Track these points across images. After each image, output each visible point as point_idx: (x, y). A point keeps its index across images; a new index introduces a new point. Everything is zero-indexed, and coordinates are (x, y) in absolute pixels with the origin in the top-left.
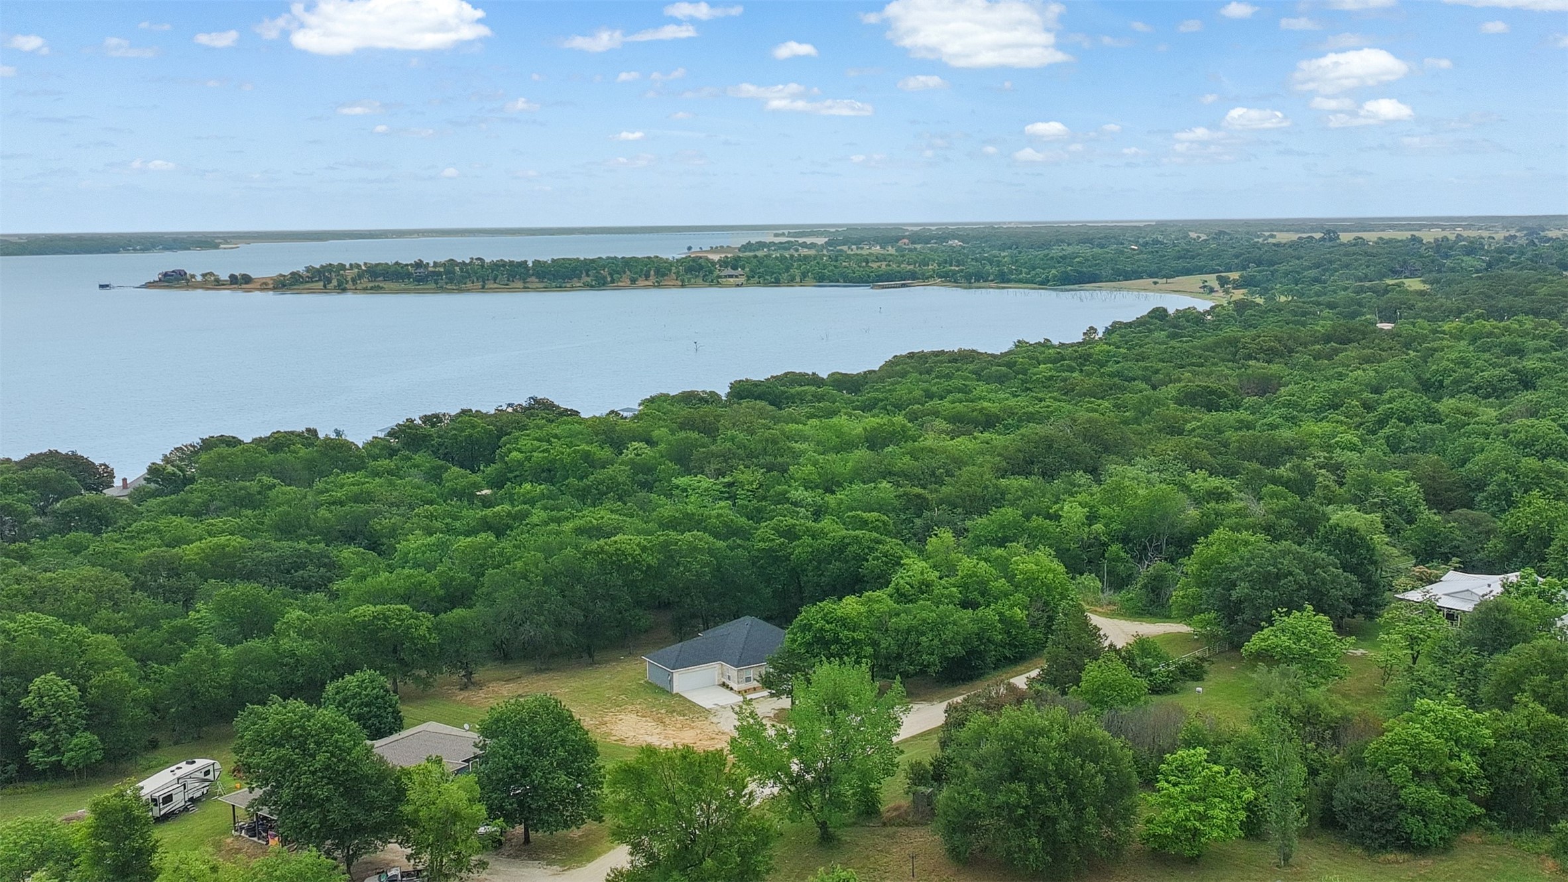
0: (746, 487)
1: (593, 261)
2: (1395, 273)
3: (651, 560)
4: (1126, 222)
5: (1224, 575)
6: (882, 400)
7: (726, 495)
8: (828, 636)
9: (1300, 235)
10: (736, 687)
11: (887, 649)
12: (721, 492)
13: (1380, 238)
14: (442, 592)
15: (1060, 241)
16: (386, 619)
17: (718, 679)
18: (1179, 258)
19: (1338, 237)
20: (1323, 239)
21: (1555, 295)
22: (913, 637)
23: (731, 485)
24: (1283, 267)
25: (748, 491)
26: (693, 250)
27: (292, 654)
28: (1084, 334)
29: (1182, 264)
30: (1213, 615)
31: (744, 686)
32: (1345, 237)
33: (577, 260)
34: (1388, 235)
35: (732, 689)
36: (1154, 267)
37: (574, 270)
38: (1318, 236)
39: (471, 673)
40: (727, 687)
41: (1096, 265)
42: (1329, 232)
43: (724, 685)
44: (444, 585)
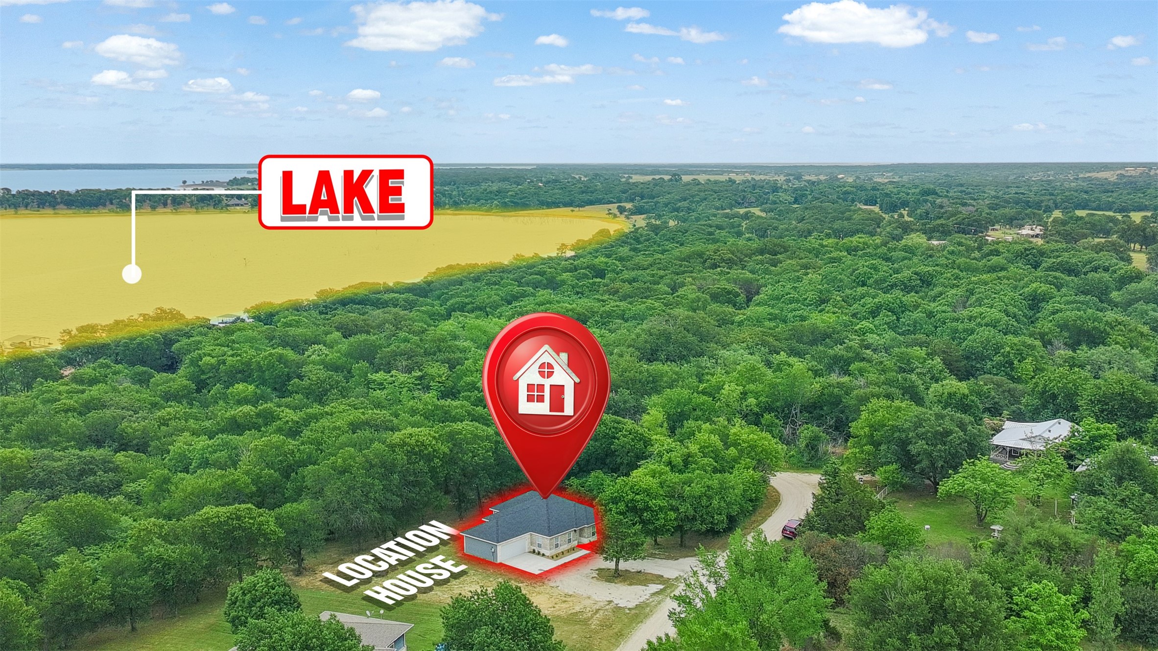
0: (437, 379)
1: (115, 191)
2: (740, 204)
3: (444, 449)
4: (517, 165)
5: (896, 435)
6: (468, 304)
7: (419, 387)
8: (640, 505)
9: (654, 177)
10: (547, 553)
11: (685, 512)
12: (416, 385)
13: (709, 180)
14: (254, 489)
15: (486, 180)
16: (239, 518)
17: (528, 547)
18: (583, 192)
19: (681, 178)
20: (671, 180)
21: (866, 220)
22: (704, 502)
23: (420, 378)
24: (662, 200)
25: (439, 382)
26: (187, 184)
27: (160, 558)
28: (558, 249)
29: (585, 197)
30: (895, 466)
31: (554, 552)
32: (686, 178)
33: (99, 191)
34: (713, 178)
35: (543, 555)
36: (567, 199)
37: (100, 198)
38: (667, 178)
39: (303, 560)
40: (539, 553)
41: (524, 198)
42: (674, 175)
43: (534, 552)
44: (255, 482)
